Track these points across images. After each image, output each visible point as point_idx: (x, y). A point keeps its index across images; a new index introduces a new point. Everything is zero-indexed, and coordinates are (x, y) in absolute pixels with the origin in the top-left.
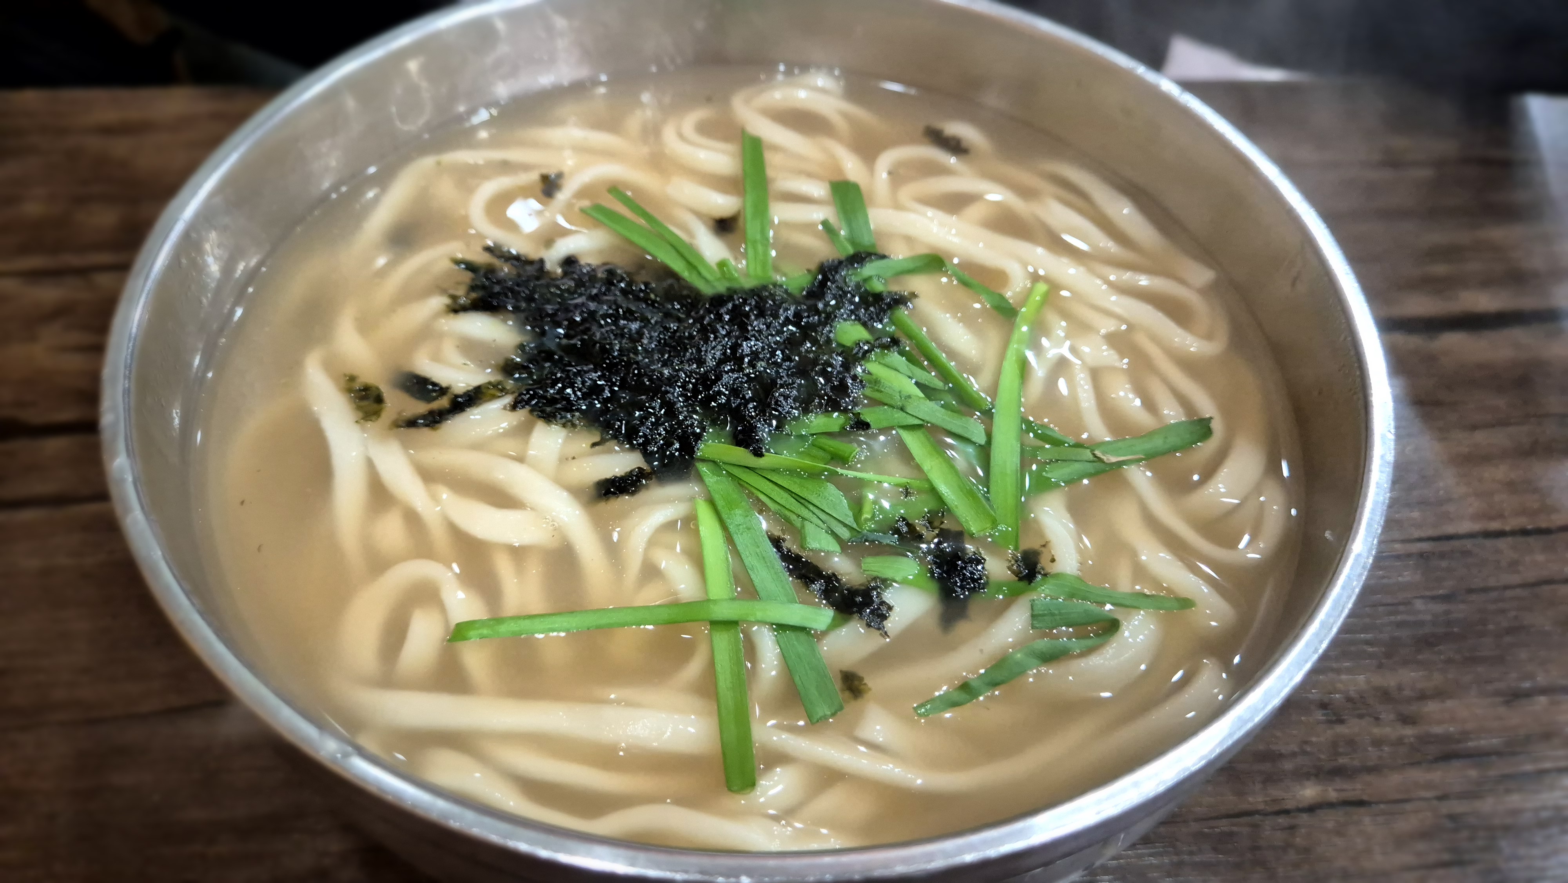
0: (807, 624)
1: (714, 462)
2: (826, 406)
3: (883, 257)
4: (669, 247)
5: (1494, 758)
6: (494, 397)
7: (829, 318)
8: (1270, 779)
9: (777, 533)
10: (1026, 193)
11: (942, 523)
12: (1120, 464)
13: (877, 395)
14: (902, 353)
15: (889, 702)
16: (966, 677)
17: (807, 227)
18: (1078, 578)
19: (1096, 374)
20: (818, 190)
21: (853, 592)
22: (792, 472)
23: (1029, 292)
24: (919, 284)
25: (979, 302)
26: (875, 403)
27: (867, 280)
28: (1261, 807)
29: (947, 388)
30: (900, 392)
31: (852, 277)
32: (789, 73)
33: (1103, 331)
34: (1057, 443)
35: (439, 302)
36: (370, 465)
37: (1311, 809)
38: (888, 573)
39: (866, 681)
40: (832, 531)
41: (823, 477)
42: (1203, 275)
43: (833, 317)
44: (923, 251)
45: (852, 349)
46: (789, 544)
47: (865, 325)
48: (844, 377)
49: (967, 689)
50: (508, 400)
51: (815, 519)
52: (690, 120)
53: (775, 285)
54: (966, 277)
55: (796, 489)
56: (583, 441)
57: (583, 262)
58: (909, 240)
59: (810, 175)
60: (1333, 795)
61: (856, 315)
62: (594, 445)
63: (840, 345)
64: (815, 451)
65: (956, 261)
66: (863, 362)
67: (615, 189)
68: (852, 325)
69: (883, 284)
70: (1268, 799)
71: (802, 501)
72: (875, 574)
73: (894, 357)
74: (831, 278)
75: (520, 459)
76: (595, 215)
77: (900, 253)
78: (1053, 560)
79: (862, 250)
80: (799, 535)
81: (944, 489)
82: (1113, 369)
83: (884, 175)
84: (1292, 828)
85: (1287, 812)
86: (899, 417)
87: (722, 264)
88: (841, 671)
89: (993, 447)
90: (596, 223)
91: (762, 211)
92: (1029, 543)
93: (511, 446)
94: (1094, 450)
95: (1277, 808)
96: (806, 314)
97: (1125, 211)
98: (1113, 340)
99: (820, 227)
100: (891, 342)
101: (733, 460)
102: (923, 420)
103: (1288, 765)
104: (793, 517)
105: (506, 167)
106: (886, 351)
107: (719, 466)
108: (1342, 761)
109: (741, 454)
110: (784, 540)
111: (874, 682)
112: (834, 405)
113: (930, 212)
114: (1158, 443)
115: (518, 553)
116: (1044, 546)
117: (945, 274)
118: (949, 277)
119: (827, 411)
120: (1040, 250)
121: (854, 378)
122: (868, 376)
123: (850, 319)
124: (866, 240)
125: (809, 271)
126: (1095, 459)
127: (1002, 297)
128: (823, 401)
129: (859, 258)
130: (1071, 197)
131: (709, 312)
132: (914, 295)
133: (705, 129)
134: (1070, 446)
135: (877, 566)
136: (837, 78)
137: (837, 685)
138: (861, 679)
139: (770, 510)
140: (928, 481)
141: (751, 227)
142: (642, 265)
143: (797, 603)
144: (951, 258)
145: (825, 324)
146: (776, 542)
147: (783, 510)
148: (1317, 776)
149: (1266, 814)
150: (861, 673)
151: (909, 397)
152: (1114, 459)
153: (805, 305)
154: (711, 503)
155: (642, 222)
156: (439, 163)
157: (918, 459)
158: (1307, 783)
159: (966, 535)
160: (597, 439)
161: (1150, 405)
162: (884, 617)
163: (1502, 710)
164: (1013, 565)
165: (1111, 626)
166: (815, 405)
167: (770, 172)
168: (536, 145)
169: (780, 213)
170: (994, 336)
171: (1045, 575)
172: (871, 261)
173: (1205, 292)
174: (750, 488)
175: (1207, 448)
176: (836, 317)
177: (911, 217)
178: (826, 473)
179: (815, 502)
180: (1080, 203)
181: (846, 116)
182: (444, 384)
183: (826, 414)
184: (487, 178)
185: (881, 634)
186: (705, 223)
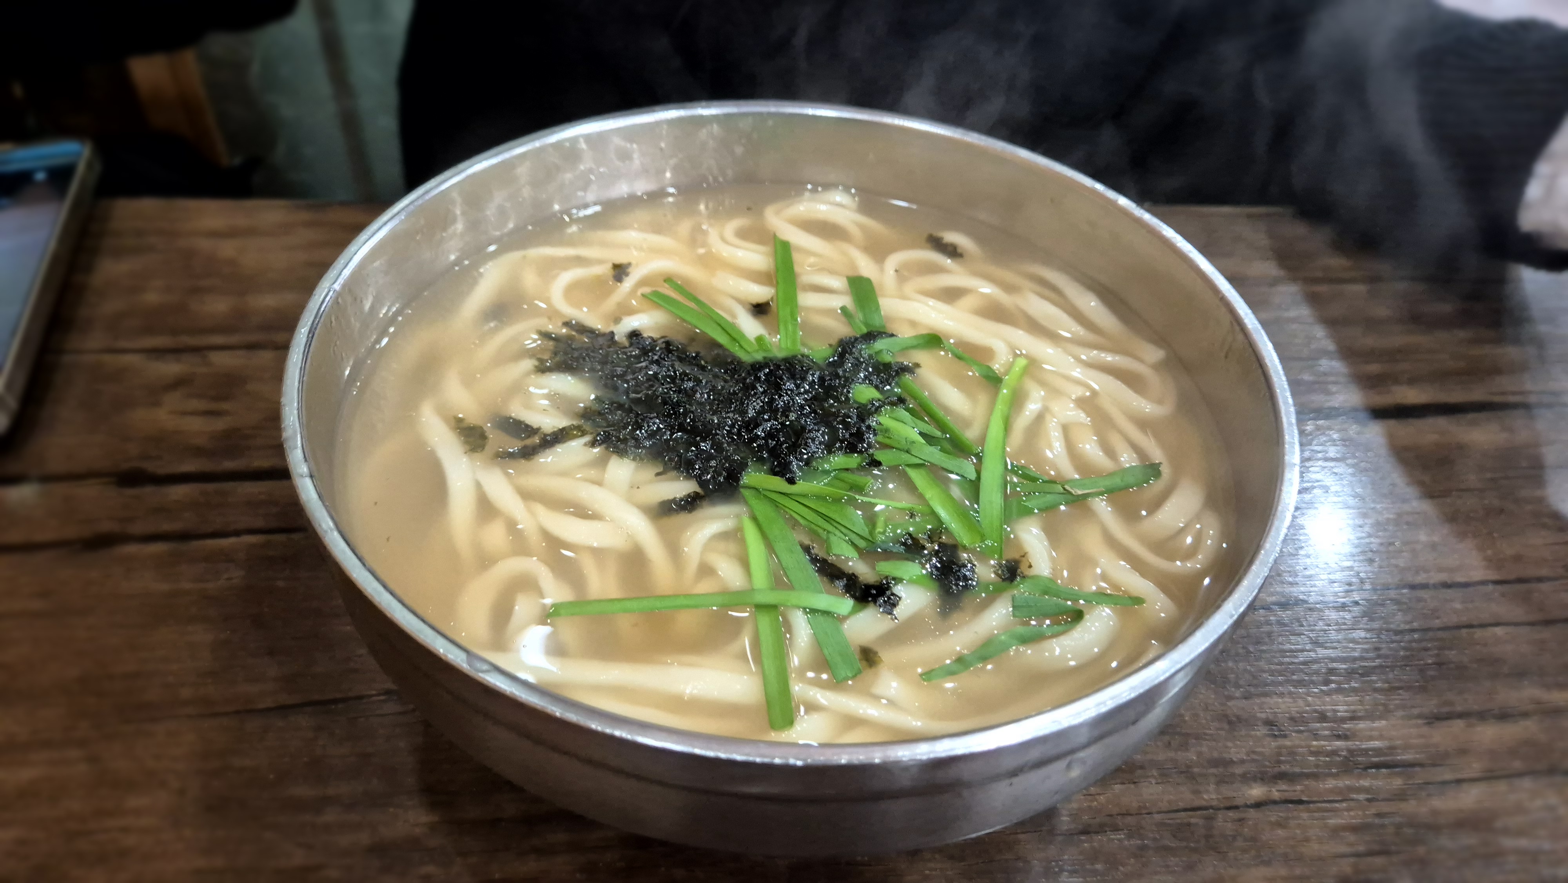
0: (832, 609)
1: (756, 489)
2: (845, 449)
3: (892, 335)
4: (715, 325)
5: (1417, 769)
6: (575, 437)
7: (848, 382)
8: (1221, 781)
9: (807, 542)
10: (1009, 288)
11: (940, 538)
12: (1085, 496)
13: (887, 441)
14: (907, 410)
15: (900, 670)
16: (960, 652)
17: (829, 312)
18: (1050, 580)
19: (1066, 429)
20: (837, 283)
21: (868, 587)
22: (821, 498)
23: (1011, 365)
24: (922, 357)
25: (972, 371)
26: (885, 446)
27: (879, 352)
28: (1214, 803)
29: (944, 437)
30: (906, 438)
31: (865, 351)
32: (814, 191)
33: (1074, 397)
34: (1034, 480)
35: (529, 364)
36: (478, 486)
37: (1258, 805)
38: (897, 573)
39: (880, 654)
40: (852, 542)
41: (843, 501)
42: (1154, 354)
43: (850, 380)
44: (924, 332)
45: (867, 405)
46: (816, 550)
47: (877, 387)
48: (861, 426)
49: (961, 661)
50: (587, 438)
51: (837, 532)
52: (732, 226)
53: (803, 356)
54: (960, 351)
55: (822, 510)
56: (648, 472)
57: (645, 335)
58: (913, 324)
59: (832, 272)
60: (1276, 795)
61: (870, 381)
62: (658, 474)
63: (855, 402)
64: (837, 482)
65: (952, 341)
66: (875, 415)
67: (669, 279)
68: (866, 387)
69: (891, 356)
70: (1220, 797)
71: (827, 519)
72: (888, 574)
73: (901, 412)
74: (849, 351)
75: (599, 483)
76: (655, 299)
77: (905, 333)
78: (1030, 566)
79: (874, 329)
80: (826, 544)
81: (943, 514)
82: (1082, 424)
83: (892, 272)
84: (1241, 820)
85: (1236, 808)
86: (905, 457)
87: (759, 339)
88: (860, 647)
89: (982, 480)
90: (658, 306)
91: (791, 300)
92: (1012, 555)
93: (593, 473)
94: (1064, 485)
95: (1228, 804)
96: (828, 378)
97: (1092, 304)
98: (1081, 403)
99: (839, 311)
100: (897, 400)
101: (771, 487)
102: (925, 461)
103: (1239, 770)
104: (820, 531)
105: (580, 261)
106: (894, 407)
107: (760, 492)
108: (1284, 768)
109: (778, 483)
110: (813, 548)
111: (886, 656)
112: (852, 448)
113: (931, 302)
114: (1117, 481)
115: (598, 553)
116: (1023, 556)
117: (943, 349)
118: (946, 351)
119: (846, 452)
120: (1021, 332)
121: (869, 427)
122: (880, 427)
123: (865, 382)
124: (876, 322)
125: (830, 345)
126: (1065, 492)
127: (989, 368)
128: (843, 445)
129: (871, 336)
130: (1047, 292)
131: (749, 374)
132: (917, 365)
133: (744, 234)
134: (1044, 482)
135: (887, 568)
136: (853, 196)
137: (857, 656)
138: (876, 653)
139: (801, 525)
140: (929, 506)
141: (783, 313)
142: (693, 338)
143: (823, 593)
144: (948, 339)
145: (844, 386)
146: (807, 549)
147: (813, 526)
148: (1262, 779)
149: (1219, 809)
150: (876, 648)
151: (913, 442)
152: (1080, 492)
153: (828, 371)
154: (754, 519)
155: (692, 305)
156: (524, 257)
157: (921, 489)
158: (1254, 785)
159: (960, 547)
160: (661, 469)
161: (1110, 452)
162: (894, 605)
163: (1425, 730)
164: (998, 570)
165: (1078, 616)
166: (836, 447)
167: (797, 269)
168: (604, 244)
169: (807, 300)
170: (983, 398)
171: (1024, 577)
172: (882, 338)
173: (1157, 367)
174: (784, 508)
175: (1157, 486)
176: (853, 380)
177: (916, 305)
178: (846, 498)
179: (838, 520)
180: (1053, 295)
181: (861, 226)
182: (535, 426)
183: (846, 454)
184: (565, 269)
185: (892, 619)
186: (744, 307)
